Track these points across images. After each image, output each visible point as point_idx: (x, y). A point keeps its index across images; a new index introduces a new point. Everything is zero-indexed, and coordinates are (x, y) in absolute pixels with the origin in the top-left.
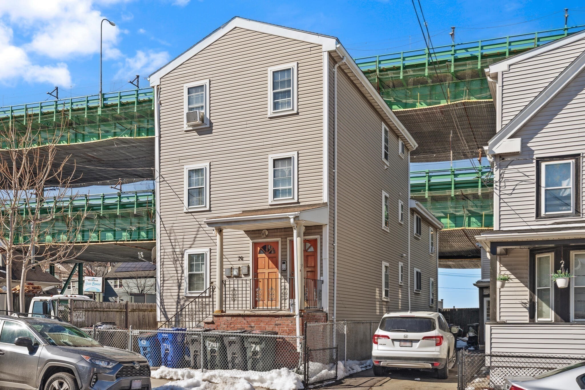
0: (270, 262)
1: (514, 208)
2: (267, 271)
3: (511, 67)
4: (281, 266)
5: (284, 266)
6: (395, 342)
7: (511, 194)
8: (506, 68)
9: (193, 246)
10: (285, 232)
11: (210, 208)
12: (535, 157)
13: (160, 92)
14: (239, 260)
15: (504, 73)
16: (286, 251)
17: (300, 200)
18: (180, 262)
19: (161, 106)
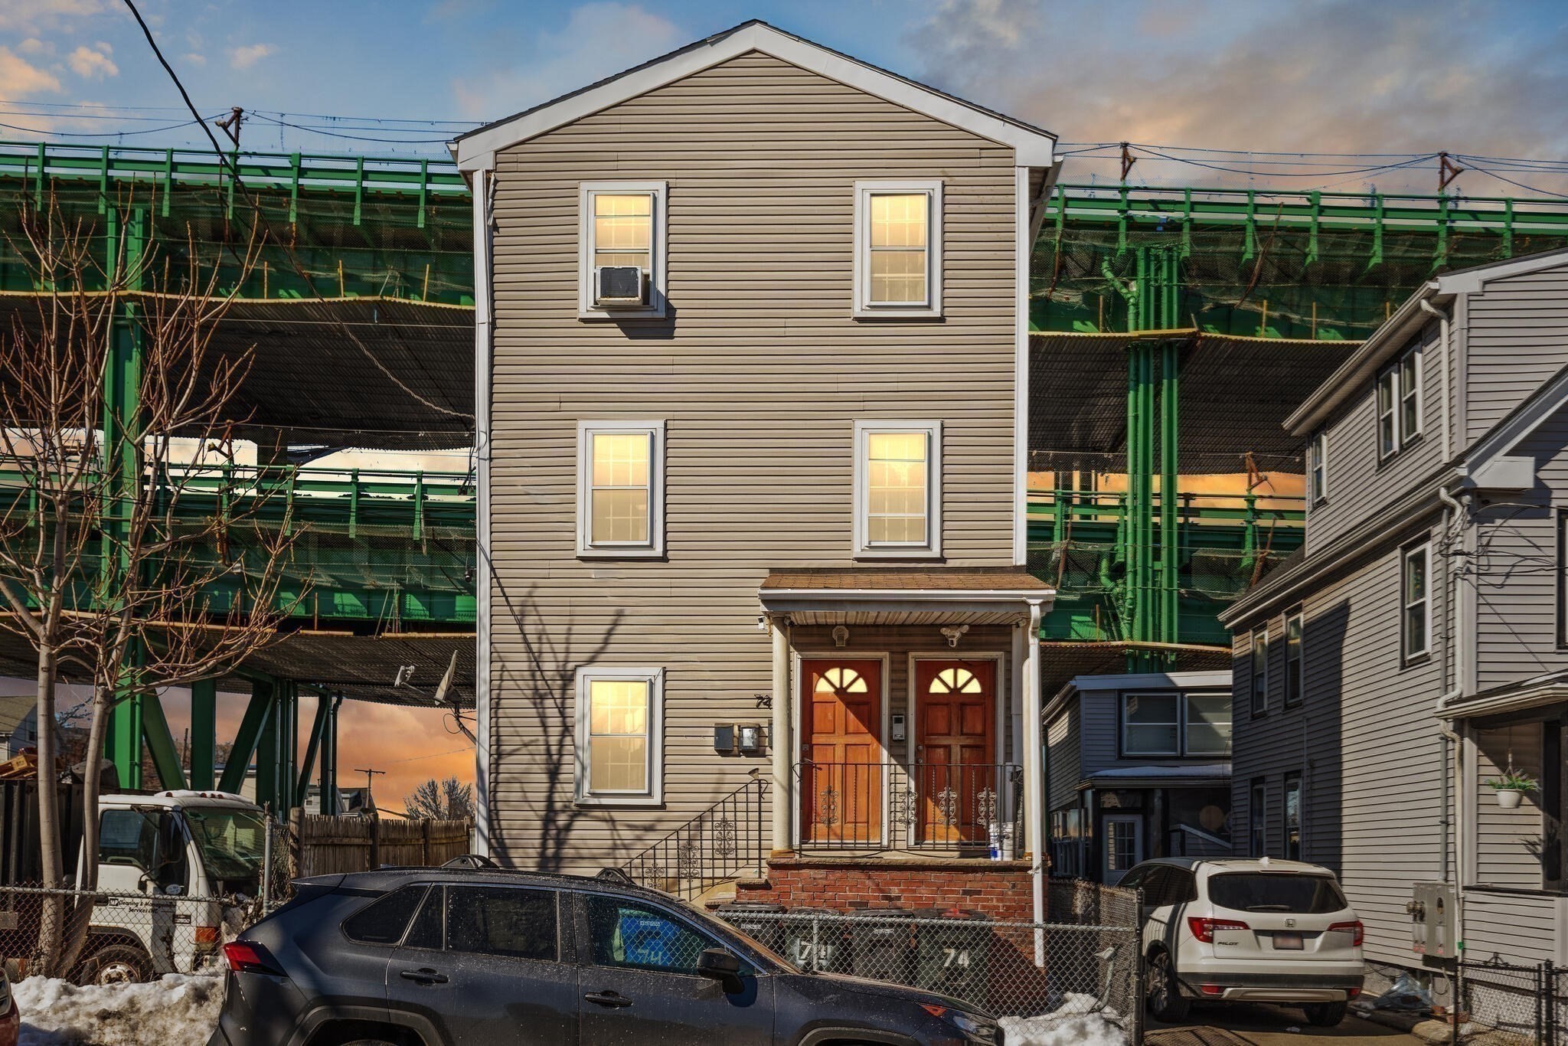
0: (851, 716)
1: (1508, 619)
2: (840, 740)
3: (1488, 287)
4: (891, 728)
5: (898, 731)
6: (1261, 938)
7: (1502, 585)
8: (1477, 288)
9: (602, 657)
10: (900, 635)
11: (665, 551)
12: (1554, 503)
13: (495, 191)
14: (758, 707)
15: (1471, 298)
16: (906, 690)
17: (947, 553)
18: (558, 701)
19: (495, 234)
